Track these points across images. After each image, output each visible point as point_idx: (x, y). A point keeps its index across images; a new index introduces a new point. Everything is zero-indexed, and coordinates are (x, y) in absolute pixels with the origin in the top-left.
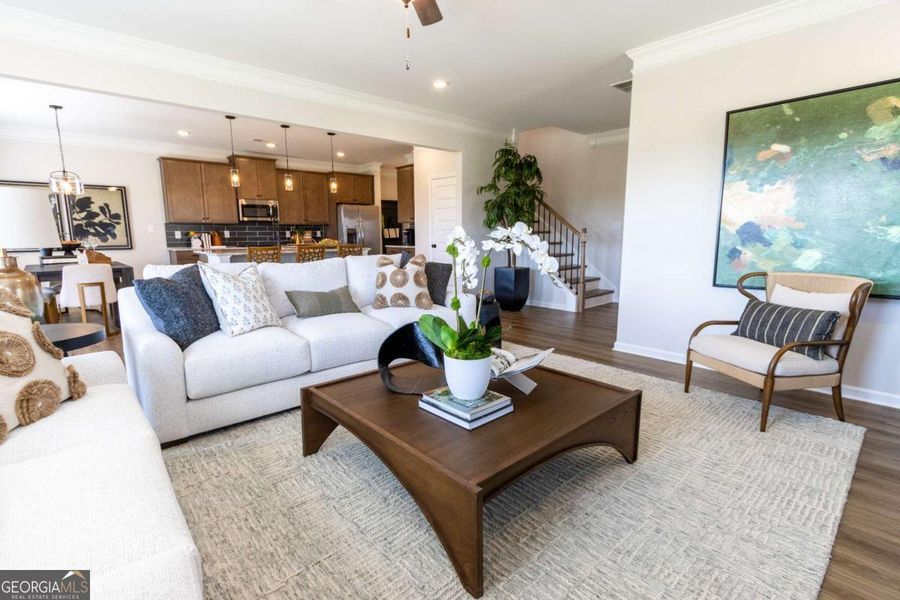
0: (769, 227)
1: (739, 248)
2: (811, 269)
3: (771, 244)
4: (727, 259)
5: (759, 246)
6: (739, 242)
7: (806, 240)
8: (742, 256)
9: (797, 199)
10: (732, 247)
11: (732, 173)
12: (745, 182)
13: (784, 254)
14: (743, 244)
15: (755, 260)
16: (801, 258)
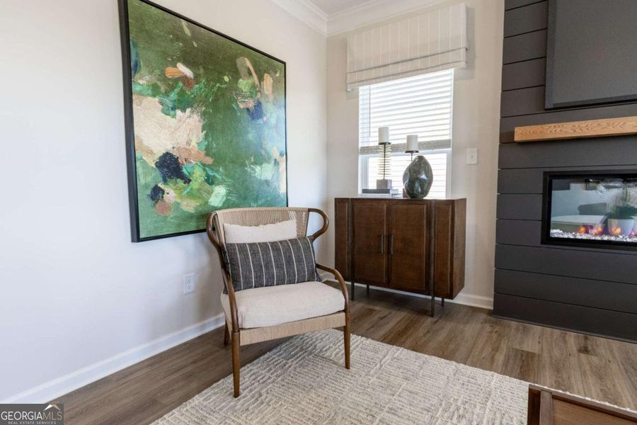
0: (186, 160)
1: (161, 185)
2: (220, 205)
3: (190, 180)
4: (150, 202)
5: (180, 183)
6: (161, 179)
7: (214, 176)
8: (165, 195)
9: (204, 132)
10: (153, 185)
11: (141, 82)
12: (157, 99)
13: (201, 191)
14: (165, 181)
15: (179, 201)
16: (213, 195)
